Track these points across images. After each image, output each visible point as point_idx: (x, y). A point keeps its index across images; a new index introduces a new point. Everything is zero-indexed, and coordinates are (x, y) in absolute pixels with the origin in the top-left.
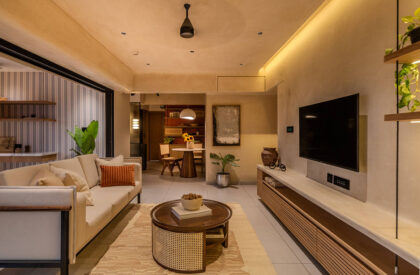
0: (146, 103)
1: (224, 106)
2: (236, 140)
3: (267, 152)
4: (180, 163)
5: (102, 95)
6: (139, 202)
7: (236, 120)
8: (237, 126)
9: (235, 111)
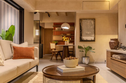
0: (43, 22)
1: (86, 19)
2: (93, 38)
3: (113, 41)
4: (61, 53)
5: (18, 11)
6: (37, 71)
7: (92, 27)
8: (94, 30)
9: (92, 22)
